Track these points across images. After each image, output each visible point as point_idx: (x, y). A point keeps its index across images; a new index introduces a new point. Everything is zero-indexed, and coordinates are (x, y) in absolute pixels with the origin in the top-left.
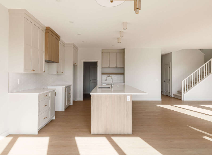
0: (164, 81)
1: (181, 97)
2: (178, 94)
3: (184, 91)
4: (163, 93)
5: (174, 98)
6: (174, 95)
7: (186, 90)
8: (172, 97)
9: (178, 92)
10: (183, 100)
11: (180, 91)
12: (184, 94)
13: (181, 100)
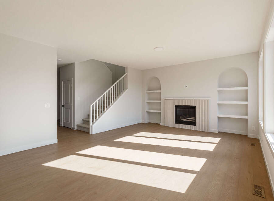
0: (63, 106)
1: (89, 129)
2: (83, 123)
3: (93, 119)
4: (60, 124)
5: (77, 130)
6: (78, 126)
7: (95, 118)
8: (75, 129)
9: (83, 120)
10: (91, 134)
11: (87, 120)
12: (93, 124)
13: (88, 133)
